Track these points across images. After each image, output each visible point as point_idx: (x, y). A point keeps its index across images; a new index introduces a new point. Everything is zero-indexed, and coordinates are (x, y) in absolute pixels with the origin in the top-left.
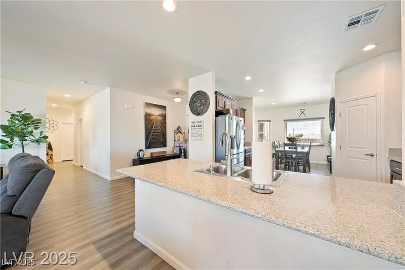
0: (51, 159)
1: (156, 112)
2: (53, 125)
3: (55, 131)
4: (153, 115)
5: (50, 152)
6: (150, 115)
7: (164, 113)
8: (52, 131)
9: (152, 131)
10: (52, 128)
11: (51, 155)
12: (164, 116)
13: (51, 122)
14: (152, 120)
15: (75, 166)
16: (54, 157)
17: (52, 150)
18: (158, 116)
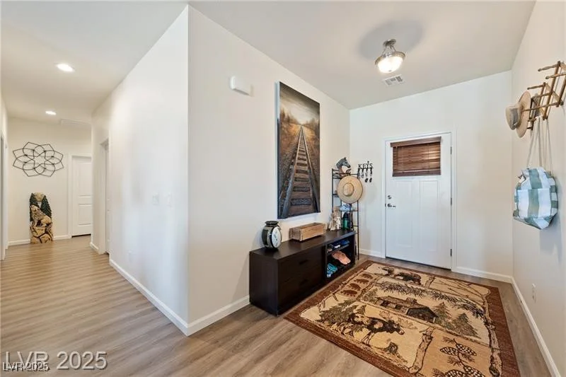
0: (46, 232)
1: (301, 115)
2: (53, 161)
3: (55, 173)
4: (296, 123)
5: (45, 219)
6: (289, 121)
7: (317, 121)
8: (50, 173)
9: (294, 168)
10: (50, 168)
11: (48, 224)
12: (316, 129)
13: (49, 154)
14: (292, 137)
15: (94, 252)
16: (54, 229)
17: (49, 214)
18: (304, 125)
